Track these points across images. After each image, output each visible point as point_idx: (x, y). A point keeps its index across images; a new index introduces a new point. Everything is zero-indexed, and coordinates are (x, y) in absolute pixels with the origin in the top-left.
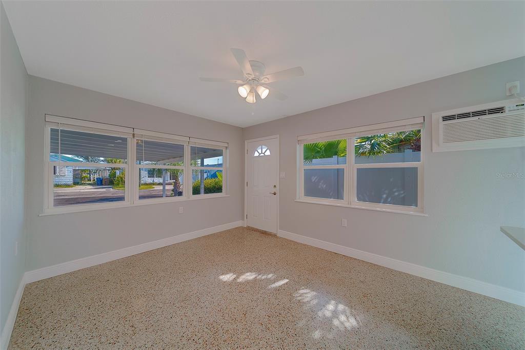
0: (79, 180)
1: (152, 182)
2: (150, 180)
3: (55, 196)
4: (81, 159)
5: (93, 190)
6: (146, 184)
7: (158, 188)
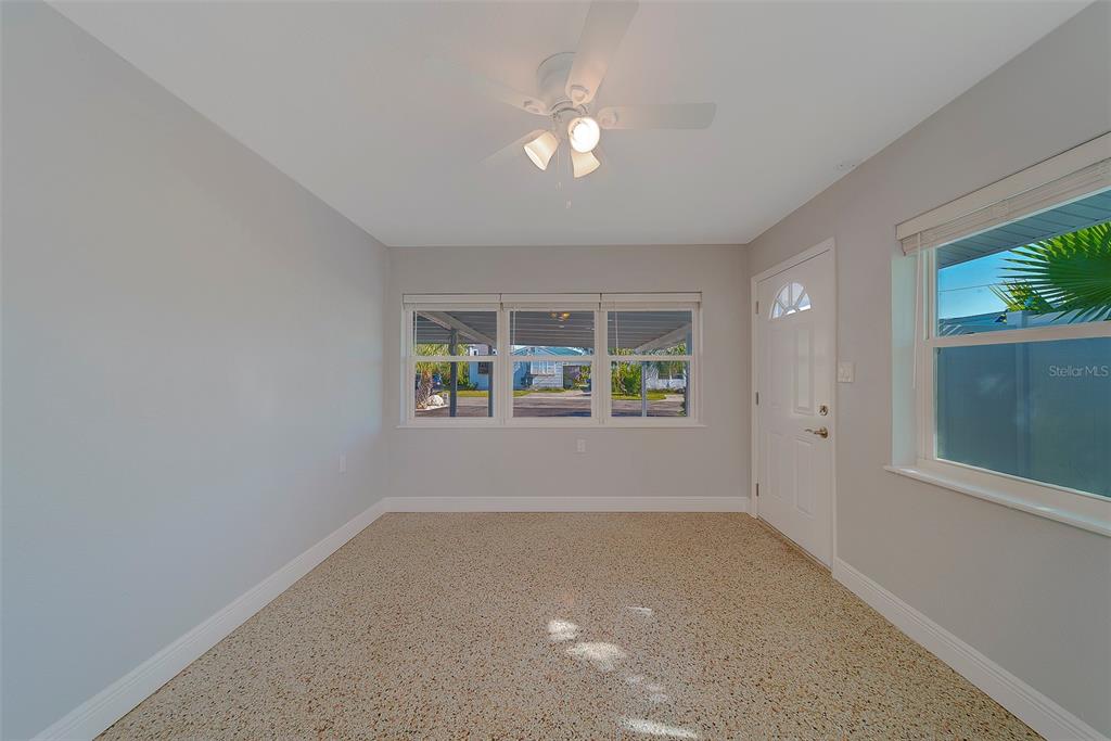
0: (570, 382)
1: (665, 386)
2: (661, 384)
3: (515, 404)
4: (580, 351)
5: (582, 398)
6: (656, 391)
7: (671, 400)
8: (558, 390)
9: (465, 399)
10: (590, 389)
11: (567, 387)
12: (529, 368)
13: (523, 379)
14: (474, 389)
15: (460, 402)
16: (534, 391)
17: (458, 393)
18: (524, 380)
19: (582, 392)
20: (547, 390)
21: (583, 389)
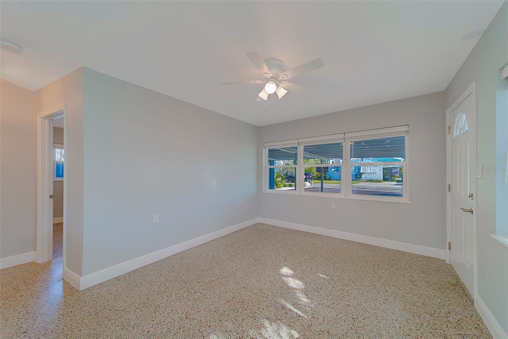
8: (379, 181)
9: (327, 185)
10: (402, 181)
11: (385, 179)
12: (359, 169)
13: (356, 175)
14: (329, 180)
15: (325, 186)
16: (362, 181)
17: (324, 181)
18: (358, 176)
19: (395, 183)
20: (371, 181)
21: (398, 181)
